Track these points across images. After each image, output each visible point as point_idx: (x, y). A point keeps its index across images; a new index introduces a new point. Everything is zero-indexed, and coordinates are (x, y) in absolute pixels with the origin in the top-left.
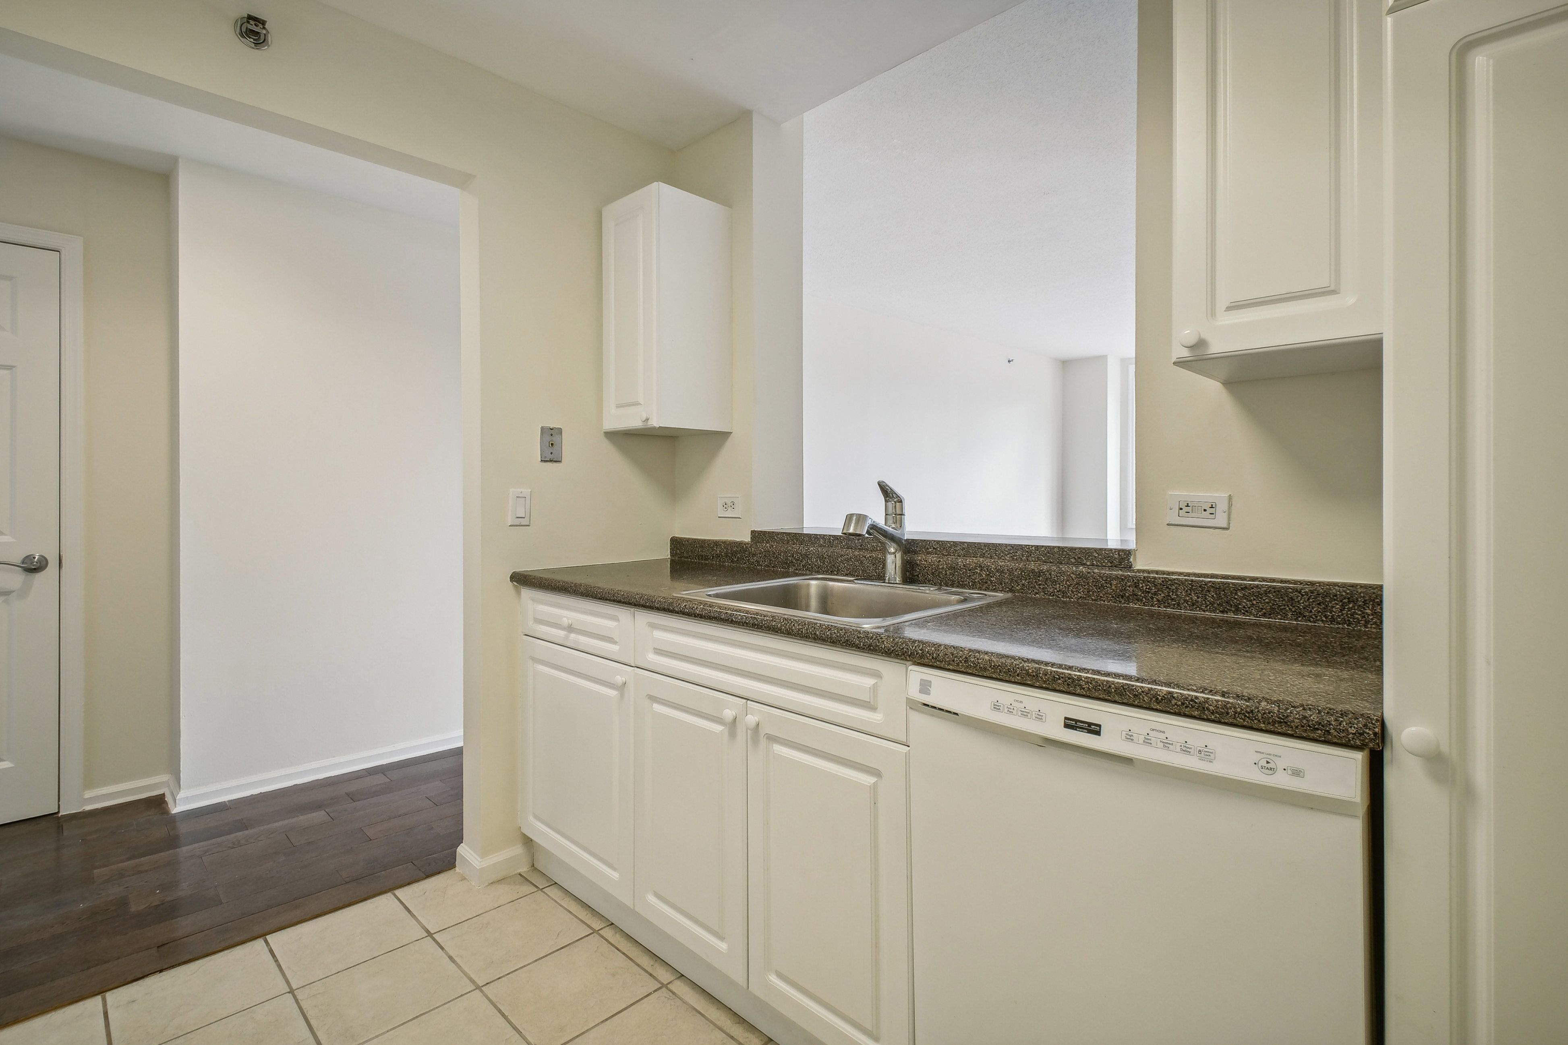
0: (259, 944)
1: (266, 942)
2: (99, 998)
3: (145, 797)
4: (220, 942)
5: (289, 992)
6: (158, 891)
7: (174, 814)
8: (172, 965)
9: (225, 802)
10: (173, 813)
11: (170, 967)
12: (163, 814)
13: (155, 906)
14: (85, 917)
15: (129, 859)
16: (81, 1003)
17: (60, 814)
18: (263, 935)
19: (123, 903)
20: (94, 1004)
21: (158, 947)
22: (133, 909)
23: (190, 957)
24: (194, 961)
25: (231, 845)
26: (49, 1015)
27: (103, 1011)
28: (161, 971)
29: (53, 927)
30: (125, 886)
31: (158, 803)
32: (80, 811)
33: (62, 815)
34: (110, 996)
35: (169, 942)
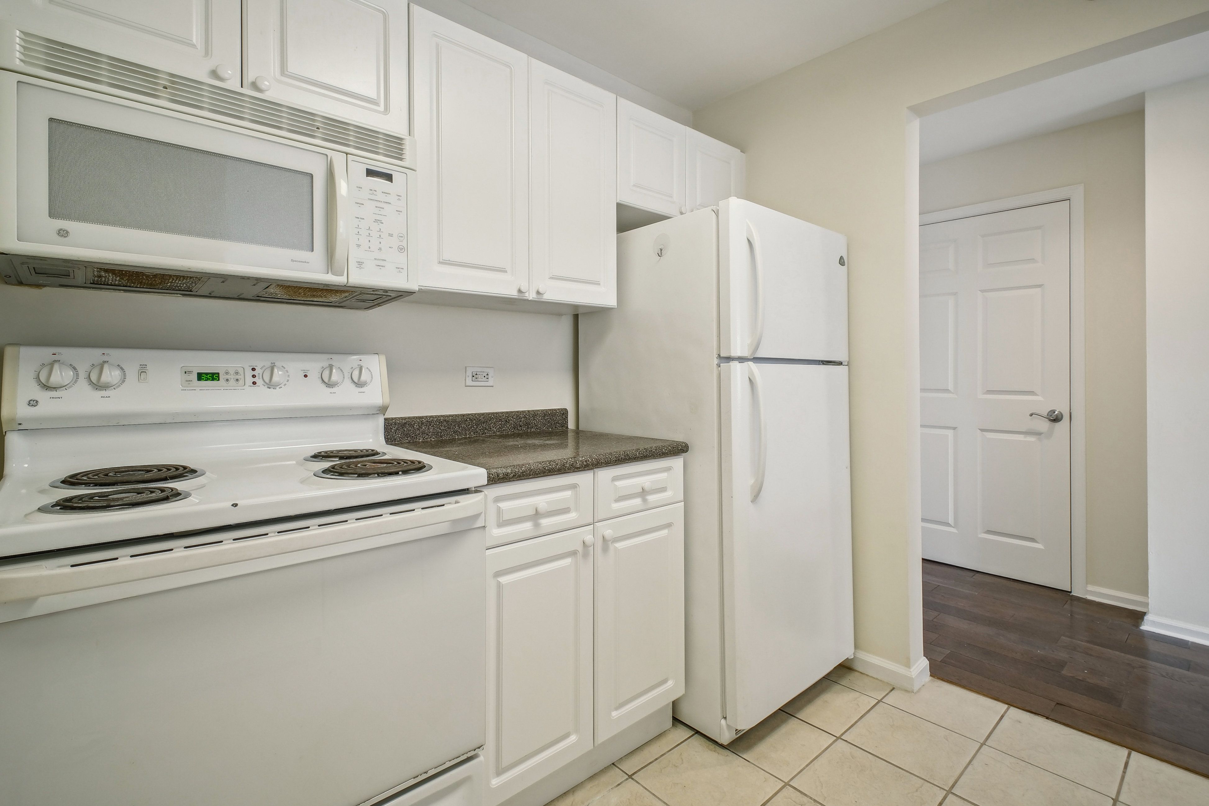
0: (1125, 752)
1: (1129, 755)
2: (1007, 706)
3: (1131, 609)
4: (1096, 729)
5: (1112, 799)
6: (1086, 671)
7: (1142, 630)
8: (1056, 720)
9: (1189, 641)
10: (1141, 628)
11: (1054, 720)
12: (1134, 625)
13: (1077, 679)
14: (1036, 659)
15: (1088, 642)
16: (996, 702)
17: (1072, 594)
18: (1131, 748)
19: (1062, 664)
20: (1002, 707)
21: (1057, 703)
22: (1064, 672)
23: (1070, 723)
24: (1070, 727)
25: (1164, 674)
26: (980, 696)
27: (1002, 715)
28: (1047, 718)
29: (1016, 653)
30: (1071, 656)
31: (1138, 616)
32: (1083, 597)
33: (1072, 595)
34: (1013, 711)
35: (1065, 705)
